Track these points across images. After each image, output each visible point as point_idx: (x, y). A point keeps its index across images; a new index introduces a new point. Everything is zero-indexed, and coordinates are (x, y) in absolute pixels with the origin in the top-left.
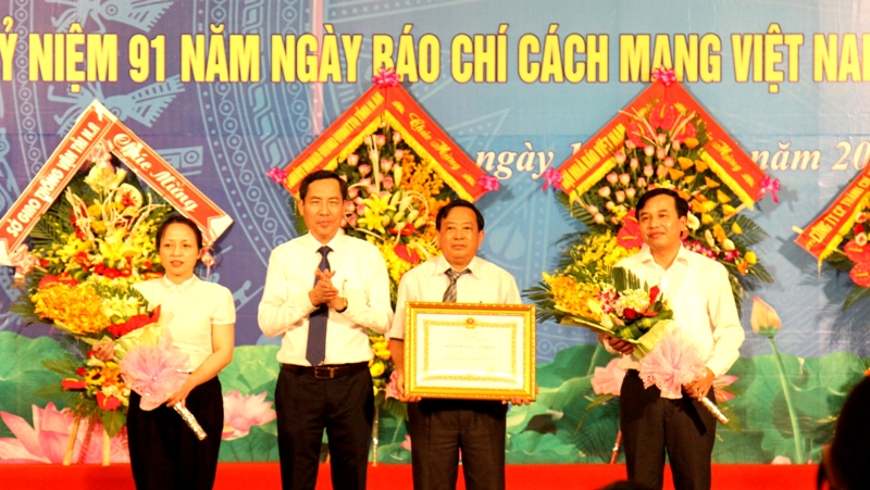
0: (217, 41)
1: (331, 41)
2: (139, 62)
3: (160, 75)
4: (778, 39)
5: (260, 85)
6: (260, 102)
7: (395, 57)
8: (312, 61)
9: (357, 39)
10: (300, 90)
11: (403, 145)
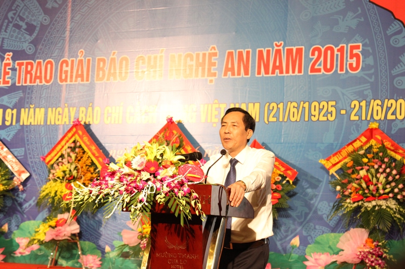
0: (32, 110)
1: (66, 110)
2: (8, 118)
3: (14, 123)
4: (217, 106)
5: (43, 126)
6: (43, 132)
7: (86, 115)
8: (60, 116)
9: (75, 109)
10: (55, 127)
11: (80, 147)
